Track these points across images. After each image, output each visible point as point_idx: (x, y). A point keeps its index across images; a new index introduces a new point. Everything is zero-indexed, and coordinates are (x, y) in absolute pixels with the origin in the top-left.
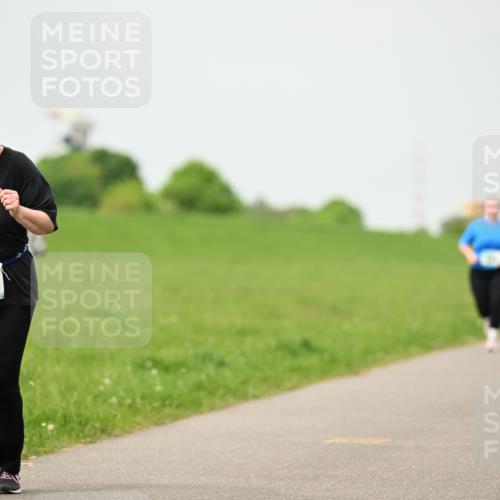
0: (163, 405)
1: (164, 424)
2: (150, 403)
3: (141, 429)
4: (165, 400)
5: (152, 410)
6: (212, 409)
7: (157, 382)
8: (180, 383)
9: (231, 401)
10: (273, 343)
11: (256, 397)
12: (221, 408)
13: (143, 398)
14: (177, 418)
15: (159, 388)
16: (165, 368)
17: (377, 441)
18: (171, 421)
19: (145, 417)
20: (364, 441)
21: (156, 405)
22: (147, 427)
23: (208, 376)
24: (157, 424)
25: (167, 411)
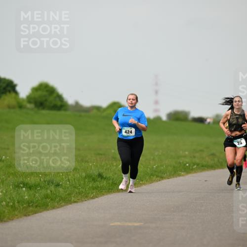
0: (29, 206)
1: (29, 215)
2: (23, 205)
3: (18, 218)
4: (29, 203)
5: (23, 208)
6: (53, 208)
7: (26, 194)
8: (37, 195)
9: (63, 204)
10: (84, 174)
11: (75, 202)
12: (58, 208)
13: (18, 202)
14: (36, 213)
15: (26, 197)
16: (29, 187)
17: (136, 224)
18: (33, 214)
19: (19, 212)
20: (130, 224)
21: (25, 205)
22: (21, 217)
23: (51, 191)
24: (25, 215)
25: (31, 208)
